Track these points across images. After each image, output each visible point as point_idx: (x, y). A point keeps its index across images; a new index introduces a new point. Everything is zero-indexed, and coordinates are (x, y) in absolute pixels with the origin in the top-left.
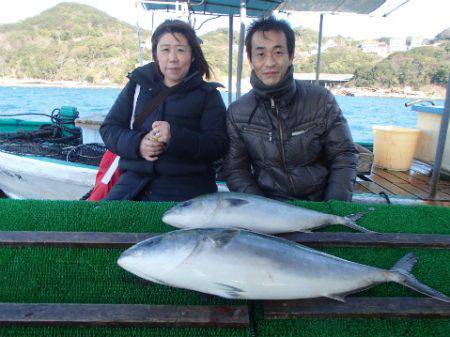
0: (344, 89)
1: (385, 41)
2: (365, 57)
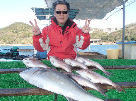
0: (99, 43)
1: (109, 29)
2: (104, 34)
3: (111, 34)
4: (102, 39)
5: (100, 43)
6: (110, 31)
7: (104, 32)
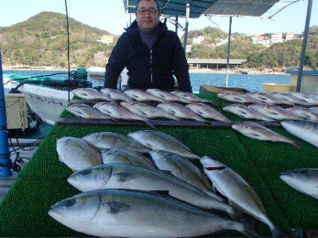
0: (240, 69)
1: (268, 36)
2: (254, 47)
3: (271, 48)
4: (249, 59)
5: (243, 70)
6: (268, 42)
7: (254, 43)
